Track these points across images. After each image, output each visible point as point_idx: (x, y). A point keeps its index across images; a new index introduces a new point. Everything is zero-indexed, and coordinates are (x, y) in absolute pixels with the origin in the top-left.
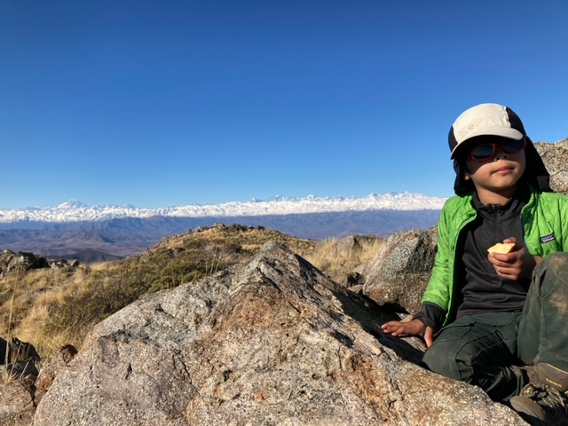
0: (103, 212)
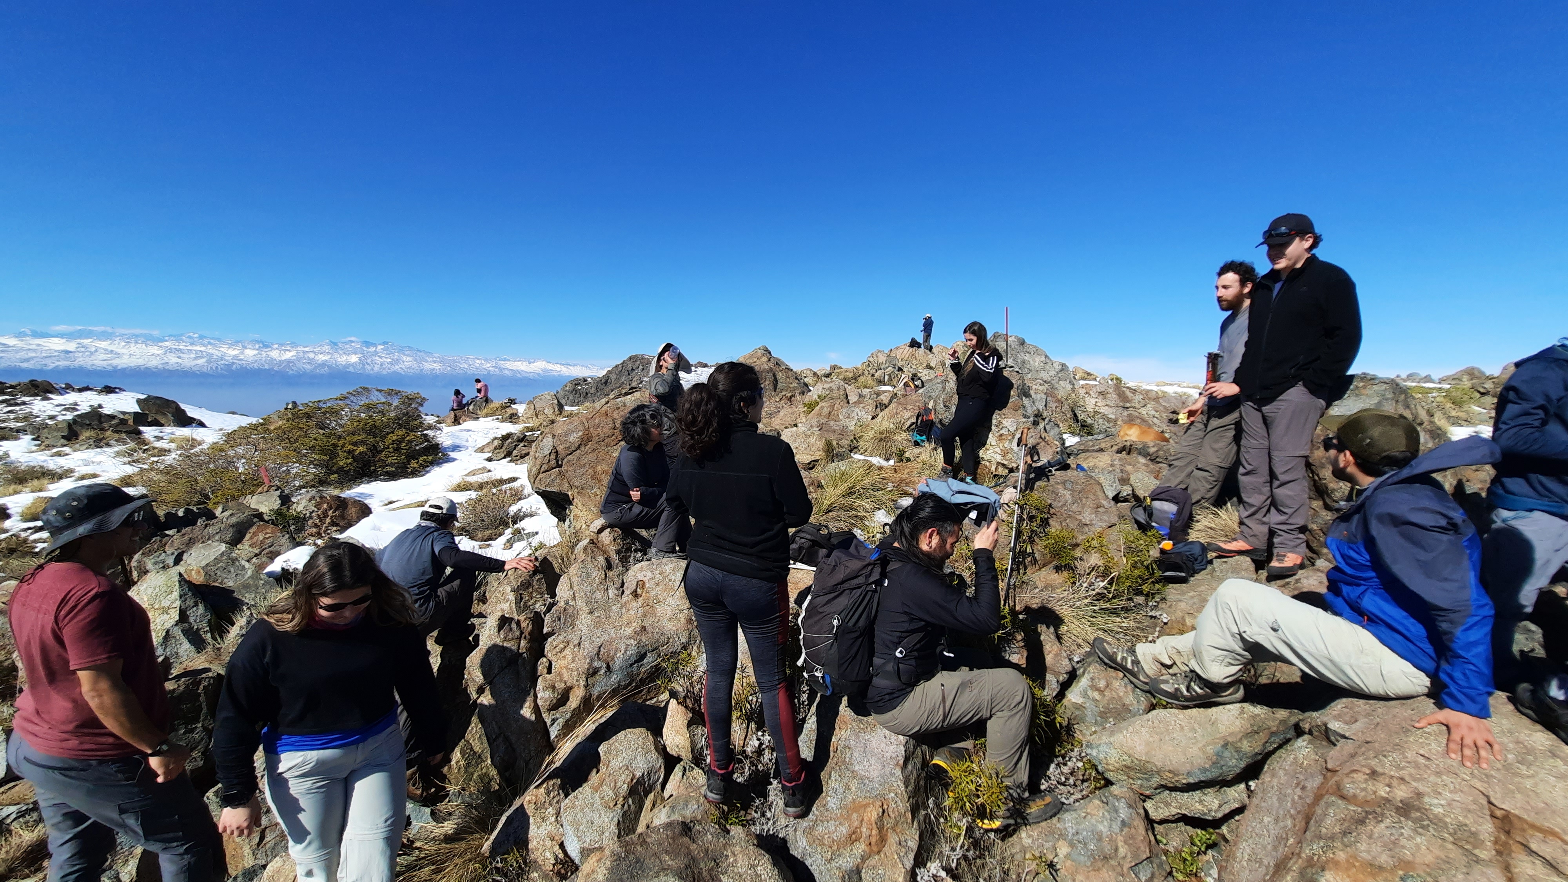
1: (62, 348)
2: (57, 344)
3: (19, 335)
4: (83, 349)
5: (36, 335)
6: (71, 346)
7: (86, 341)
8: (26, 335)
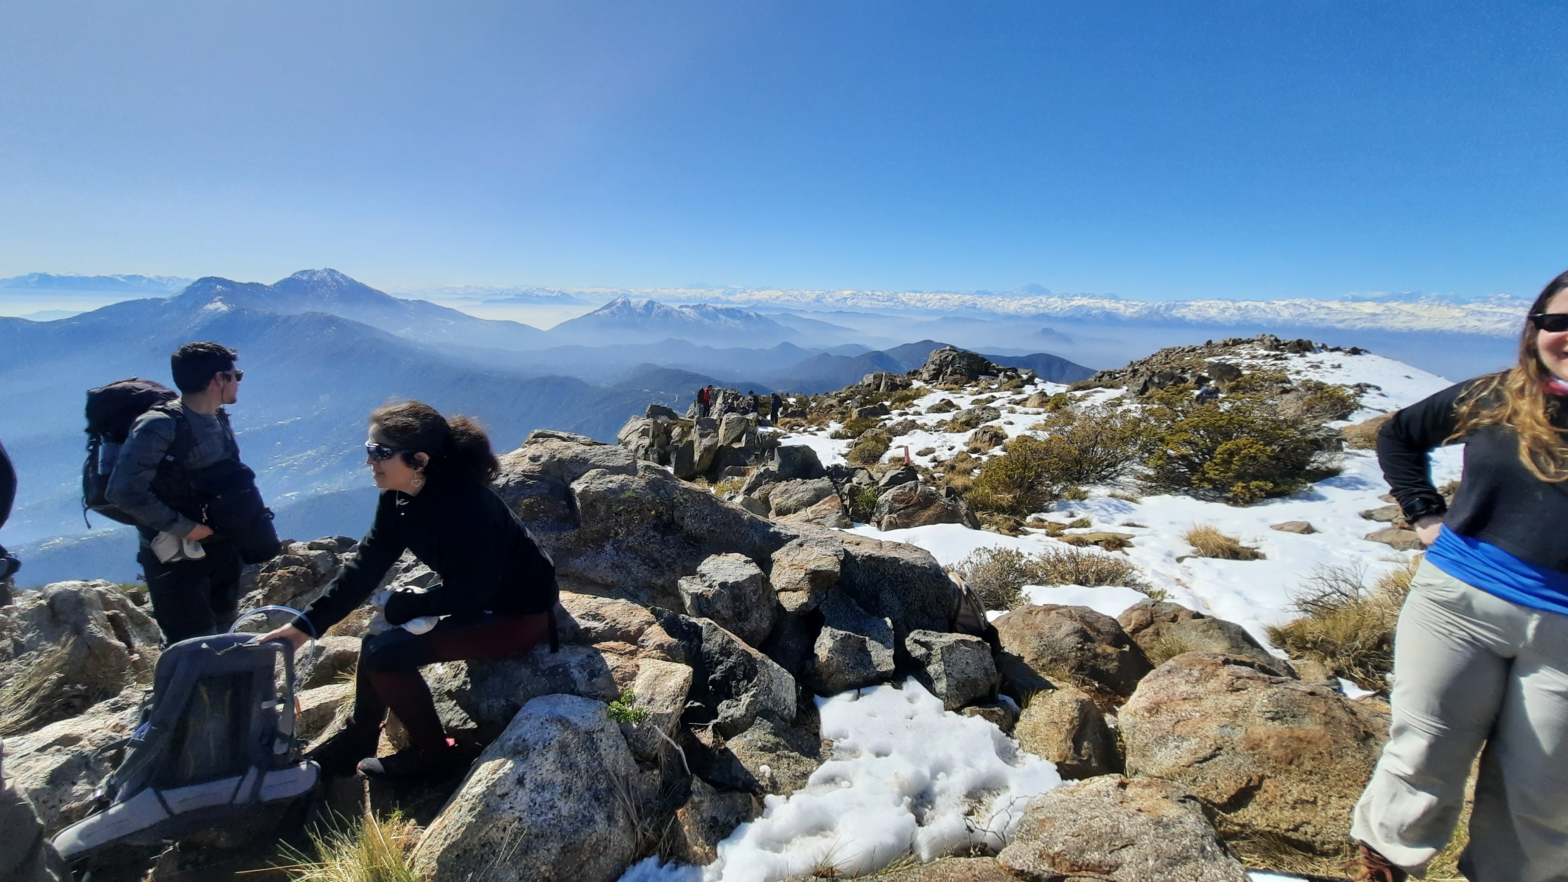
0: (1072, 303)
1: (1371, 311)
2: (1368, 308)
3: (1343, 300)
4: (1388, 312)
5: (1356, 299)
6: (1379, 309)
7: (1392, 304)
8: (1348, 300)
